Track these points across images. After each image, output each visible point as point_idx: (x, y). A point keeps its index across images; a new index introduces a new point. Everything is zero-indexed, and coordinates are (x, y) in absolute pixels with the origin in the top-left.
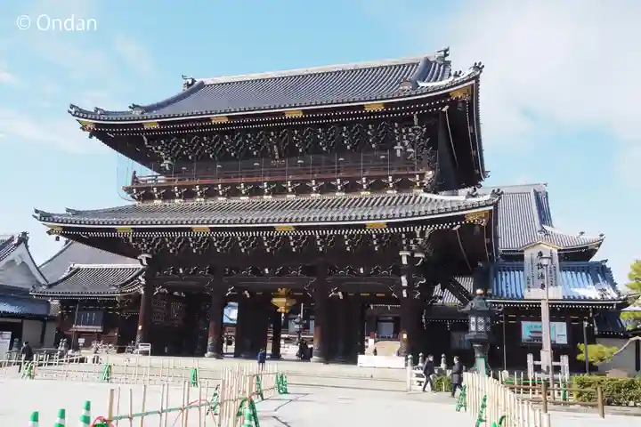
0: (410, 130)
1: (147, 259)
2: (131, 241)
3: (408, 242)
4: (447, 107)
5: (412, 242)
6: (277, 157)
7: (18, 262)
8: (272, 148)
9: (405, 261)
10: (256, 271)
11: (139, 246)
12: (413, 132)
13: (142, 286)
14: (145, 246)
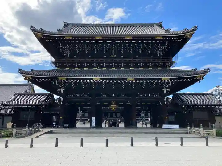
0: (164, 47)
1: (63, 90)
2: (57, 83)
3: (166, 86)
4: (181, 40)
5: (167, 85)
6: (113, 54)
9: (165, 92)
10: (108, 95)
11: (60, 85)
12: (165, 48)
13: (62, 101)
14: (62, 85)
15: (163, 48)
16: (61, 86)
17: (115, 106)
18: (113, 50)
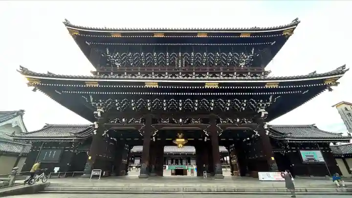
1: (101, 112)
2: (91, 101)
7: (14, 125)
8: (178, 62)
10: (171, 121)
11: (97, 105)
12: (250, 58)
13: (95, 129)
14: (101, 105)
15: (247, 58)
16: (99, 105)
17: (183, 140)
18: (180, 61)
